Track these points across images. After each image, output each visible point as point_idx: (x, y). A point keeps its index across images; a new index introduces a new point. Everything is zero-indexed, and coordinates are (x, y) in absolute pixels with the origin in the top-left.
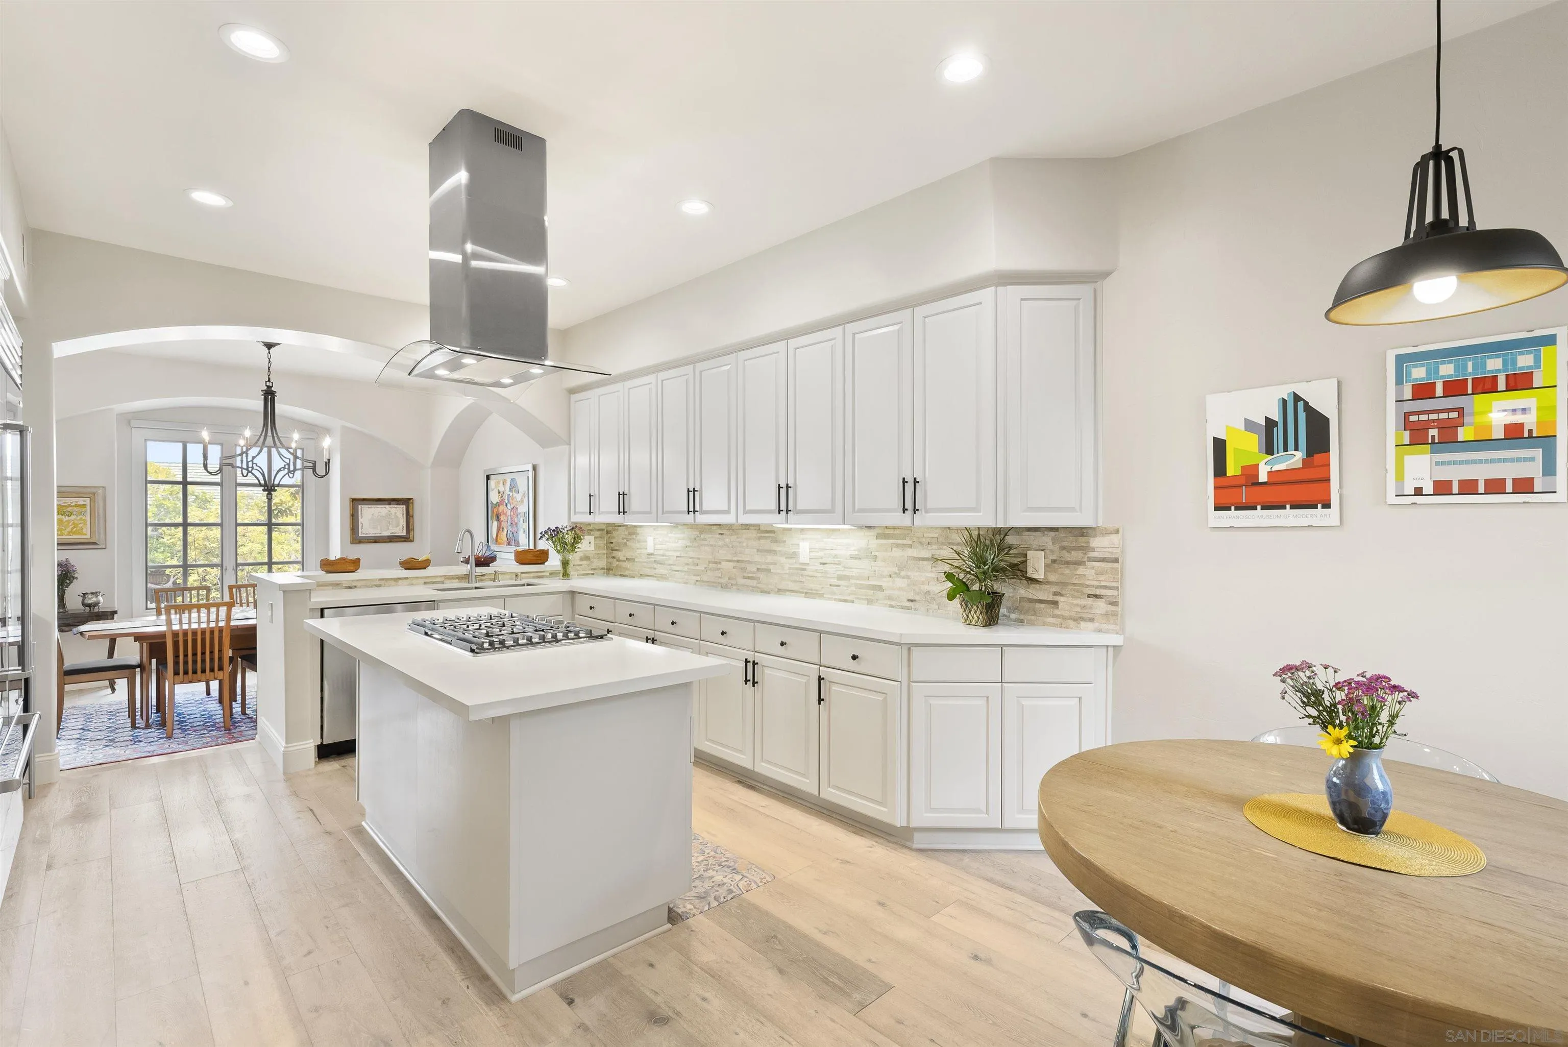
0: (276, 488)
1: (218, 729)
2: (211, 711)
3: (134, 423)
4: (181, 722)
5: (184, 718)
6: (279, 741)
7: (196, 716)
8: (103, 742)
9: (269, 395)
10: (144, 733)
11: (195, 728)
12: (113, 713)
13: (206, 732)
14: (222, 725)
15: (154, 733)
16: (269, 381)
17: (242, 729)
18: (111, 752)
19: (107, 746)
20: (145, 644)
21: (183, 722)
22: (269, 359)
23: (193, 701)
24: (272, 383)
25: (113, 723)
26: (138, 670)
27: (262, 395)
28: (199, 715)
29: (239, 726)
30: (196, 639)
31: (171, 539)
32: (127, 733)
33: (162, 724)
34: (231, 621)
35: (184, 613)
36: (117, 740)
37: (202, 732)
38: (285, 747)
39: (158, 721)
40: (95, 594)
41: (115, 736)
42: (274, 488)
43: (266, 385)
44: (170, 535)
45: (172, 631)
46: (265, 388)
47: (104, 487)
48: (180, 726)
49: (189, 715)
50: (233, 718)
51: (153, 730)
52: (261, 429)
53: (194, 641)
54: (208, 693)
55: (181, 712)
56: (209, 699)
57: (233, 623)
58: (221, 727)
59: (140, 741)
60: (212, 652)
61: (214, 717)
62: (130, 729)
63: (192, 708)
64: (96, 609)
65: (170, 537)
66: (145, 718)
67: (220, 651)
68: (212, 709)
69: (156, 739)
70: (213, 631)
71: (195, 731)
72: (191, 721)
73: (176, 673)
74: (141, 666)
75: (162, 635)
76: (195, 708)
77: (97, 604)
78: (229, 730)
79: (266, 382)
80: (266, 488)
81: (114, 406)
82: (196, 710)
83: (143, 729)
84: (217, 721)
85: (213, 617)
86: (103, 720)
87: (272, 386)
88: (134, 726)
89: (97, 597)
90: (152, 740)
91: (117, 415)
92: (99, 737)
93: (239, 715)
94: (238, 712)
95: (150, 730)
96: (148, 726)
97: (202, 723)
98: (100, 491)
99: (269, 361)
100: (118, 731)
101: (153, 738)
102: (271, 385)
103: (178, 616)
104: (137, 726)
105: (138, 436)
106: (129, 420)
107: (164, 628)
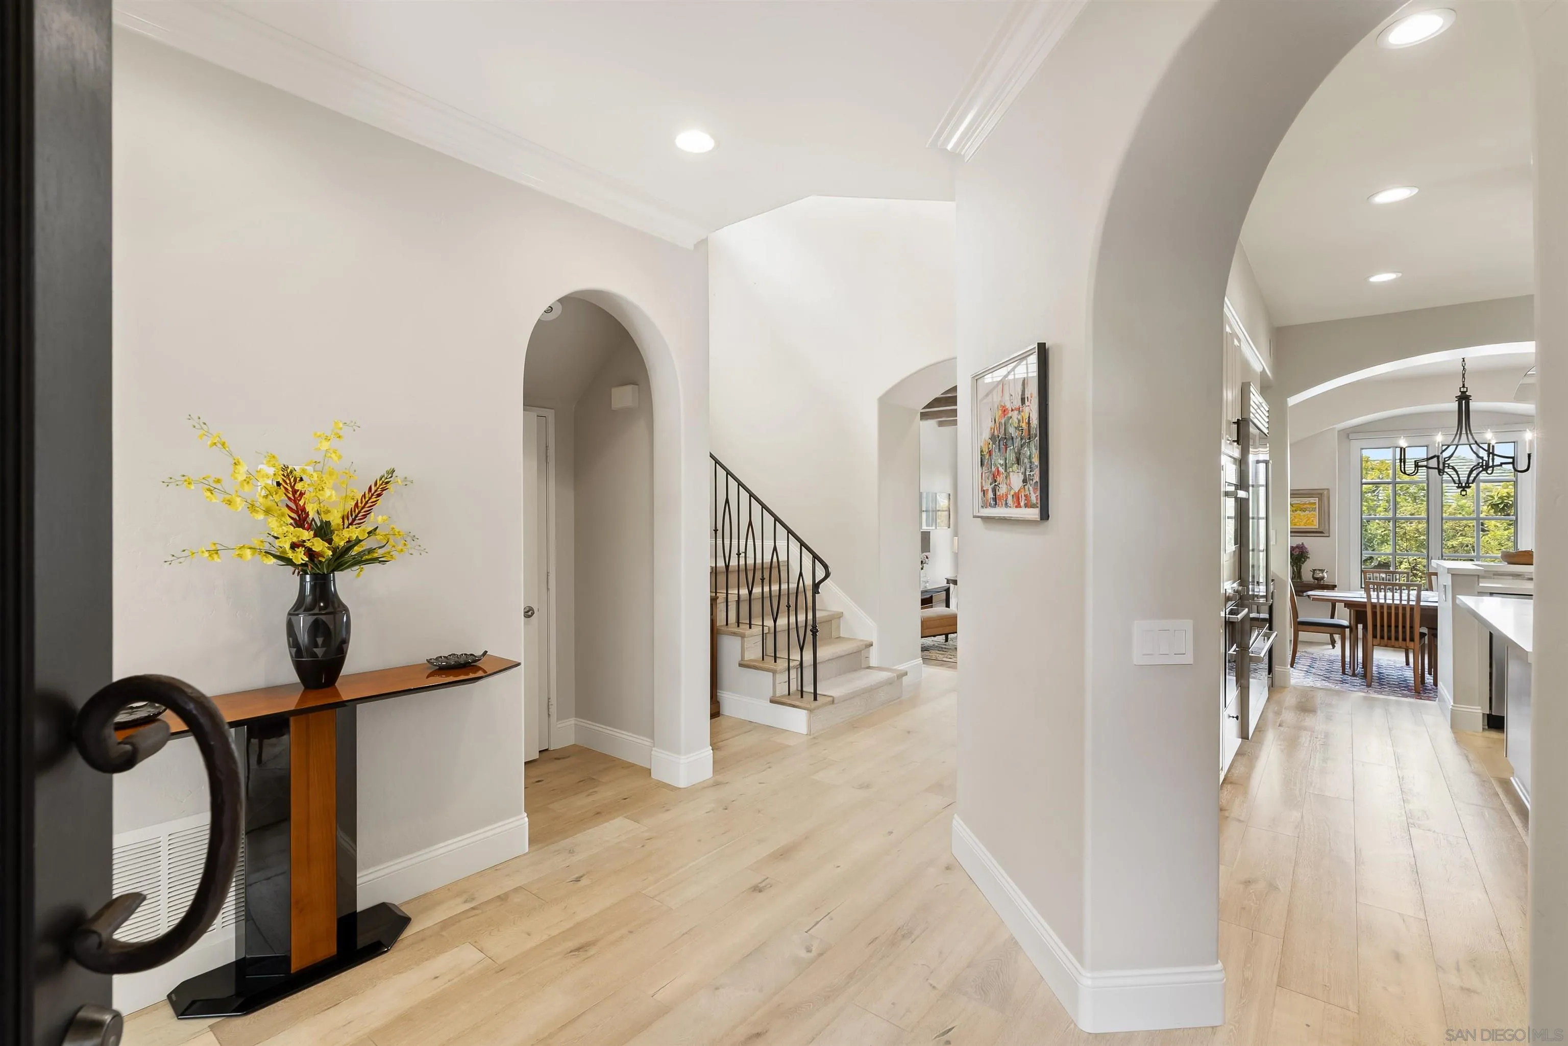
0: (1470, 485)
1: (1409, 690)
2: (1407, 677)
3: (1351, 436)
4: (1380, 679)
5: (1383, 676)
6: (1450, 702)
7: (1393, 677)
8: (1322, 677)
9: (1464, 398)
10: (1351, 679)
11: (1391, 685)
12: (1332, 662)
13: (1398, 690)
14: (1413, 688)
15: (1357, 681)
16: (1464, 386)
17: (1431, 695)
18: (1326, 684)
19: (1324, 680)
20: (1352, 610)
21: (1382, 679)
22: (1464, 367)
23: (1393, 667)
24: (1467, 388)
25: (1330, 667)
26: (1347, 630)
27: (1456, 401)
28: (1396, 677)
29: (1429, 693)
30: (1391, 613)
31: (1385, 531)
32: (1339, 676)
33: (1365, 676)
34: (1421, 602)
35: (1381, 592)
36: (1331, 678)
37: (1396, 689)
38: (1452, 706)
39: (1362, 673)
40: (1322, 571)
41: (1331, 675)
42: (1468, 485)
43: (1460, 391)
44: (1384, 528)
45: (1372, 603)
46: (1459, 394)
47: (1327, 489)
48: (1379, 681)
49: (1387, 675)
50: (1424, 686)
51: (1358, 678)
52: (1456, 428)
53: (1389, 614)
54: (1408, 664)
55: (1382, 672)
56: (1408, 668)
57: (1422, 604)
58: (1412, 690)
59: (1347, 683)
60: (1404, 627)
61: (1408, 681)
62: (1341, 674)
63: (1391, 671)
64: (1322, 582)
65: (1384, 529)
66: (1352, 669)
67: (1412, 627)
68: (1408, 676)
69: (1358, 685)
70: (1405, 608)
71: (1390, 687)
72: (1388, 679)
73: (1375, 636)
74: (1349, 627)
75: (1364, 605)
76: (1393, 672)
77: (1323, 578)
78: (1419, 693)
79: (1460, 388)
80: (1460, 485)
81: (1335, 426)
82: (1395, 674)
83: (1350, 676)
84: (1411, 684)
85: (1405, 597)
86: (1323, 664)
87: (1467, 391)
88: (1344, 673)
89: (1322, 573)
90: (1356, 684)
91: (1338, 431)
92: (1319, 674)
93: (1431, 685)
94: (1431, 683)
95: (1355, 678)
96: (1354, 675)
97: (1397, 683)
98: (1325, 492)
99: (1464, 368)
100: (1332, 673)
101: (1357, 683)
102: (1465, 390)
103: (1376, 593)
104: (1346, 673)
105: (1355, 445)
106: (1348, 434)
107: (1365, 600)
